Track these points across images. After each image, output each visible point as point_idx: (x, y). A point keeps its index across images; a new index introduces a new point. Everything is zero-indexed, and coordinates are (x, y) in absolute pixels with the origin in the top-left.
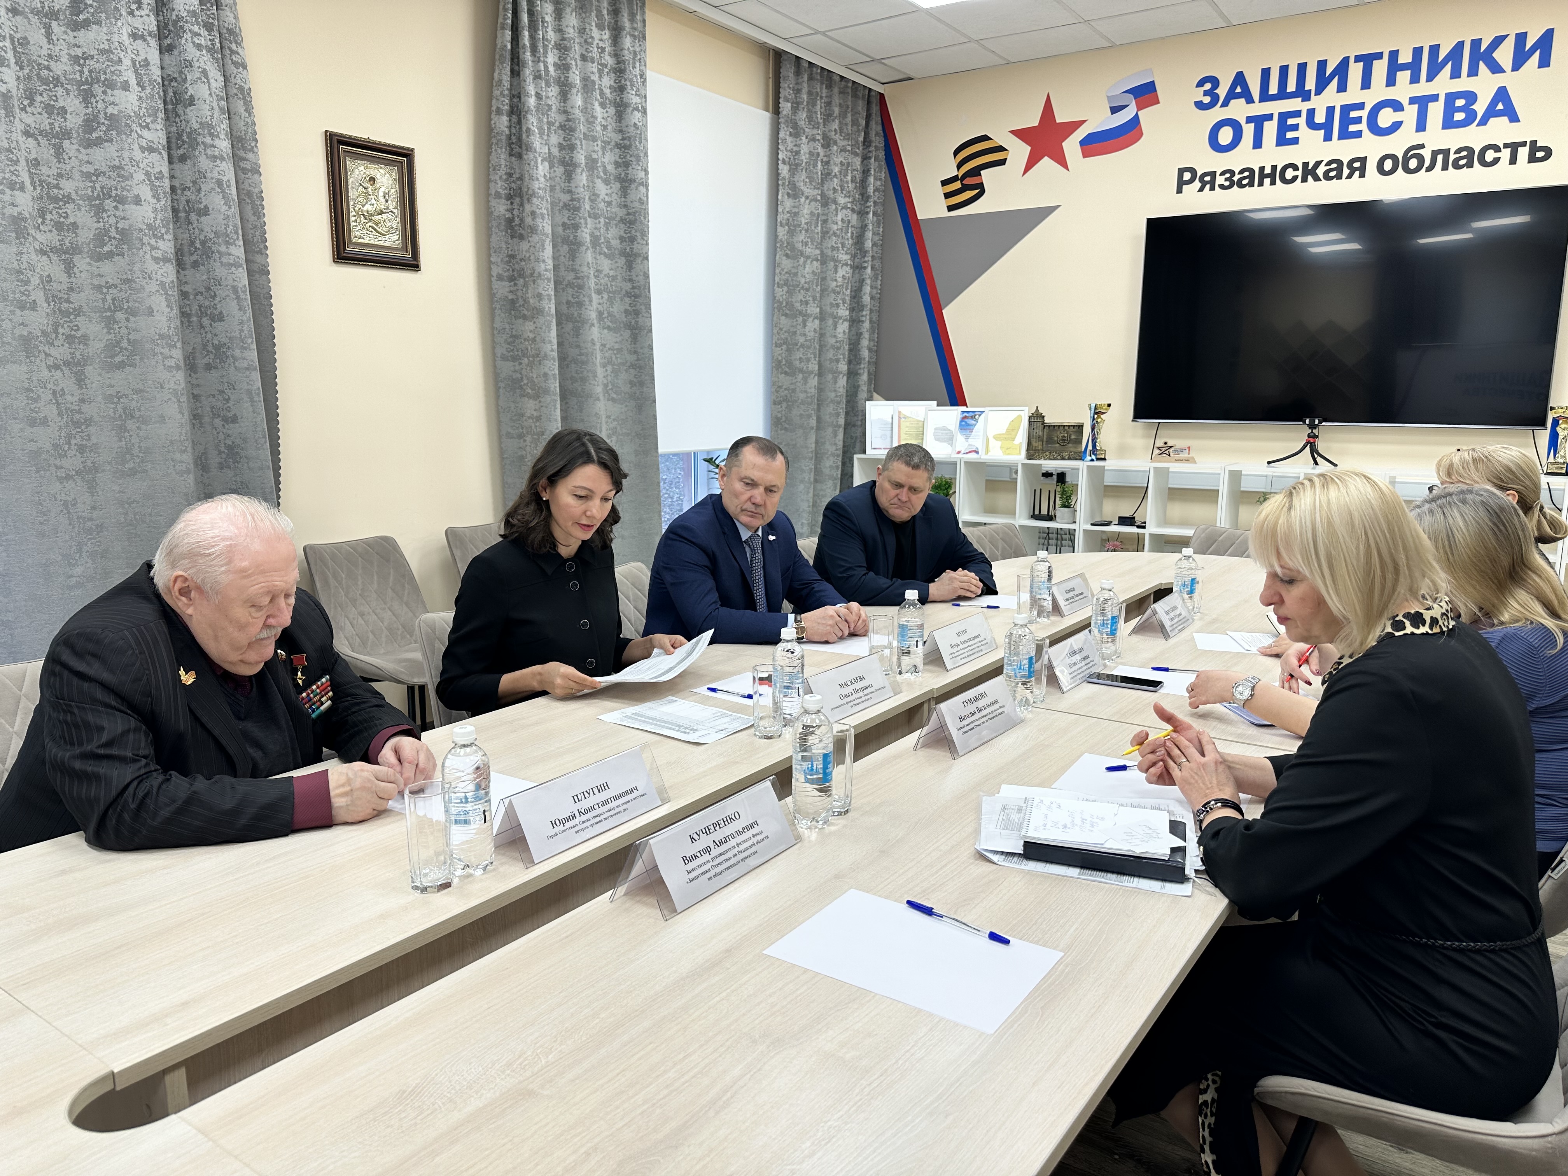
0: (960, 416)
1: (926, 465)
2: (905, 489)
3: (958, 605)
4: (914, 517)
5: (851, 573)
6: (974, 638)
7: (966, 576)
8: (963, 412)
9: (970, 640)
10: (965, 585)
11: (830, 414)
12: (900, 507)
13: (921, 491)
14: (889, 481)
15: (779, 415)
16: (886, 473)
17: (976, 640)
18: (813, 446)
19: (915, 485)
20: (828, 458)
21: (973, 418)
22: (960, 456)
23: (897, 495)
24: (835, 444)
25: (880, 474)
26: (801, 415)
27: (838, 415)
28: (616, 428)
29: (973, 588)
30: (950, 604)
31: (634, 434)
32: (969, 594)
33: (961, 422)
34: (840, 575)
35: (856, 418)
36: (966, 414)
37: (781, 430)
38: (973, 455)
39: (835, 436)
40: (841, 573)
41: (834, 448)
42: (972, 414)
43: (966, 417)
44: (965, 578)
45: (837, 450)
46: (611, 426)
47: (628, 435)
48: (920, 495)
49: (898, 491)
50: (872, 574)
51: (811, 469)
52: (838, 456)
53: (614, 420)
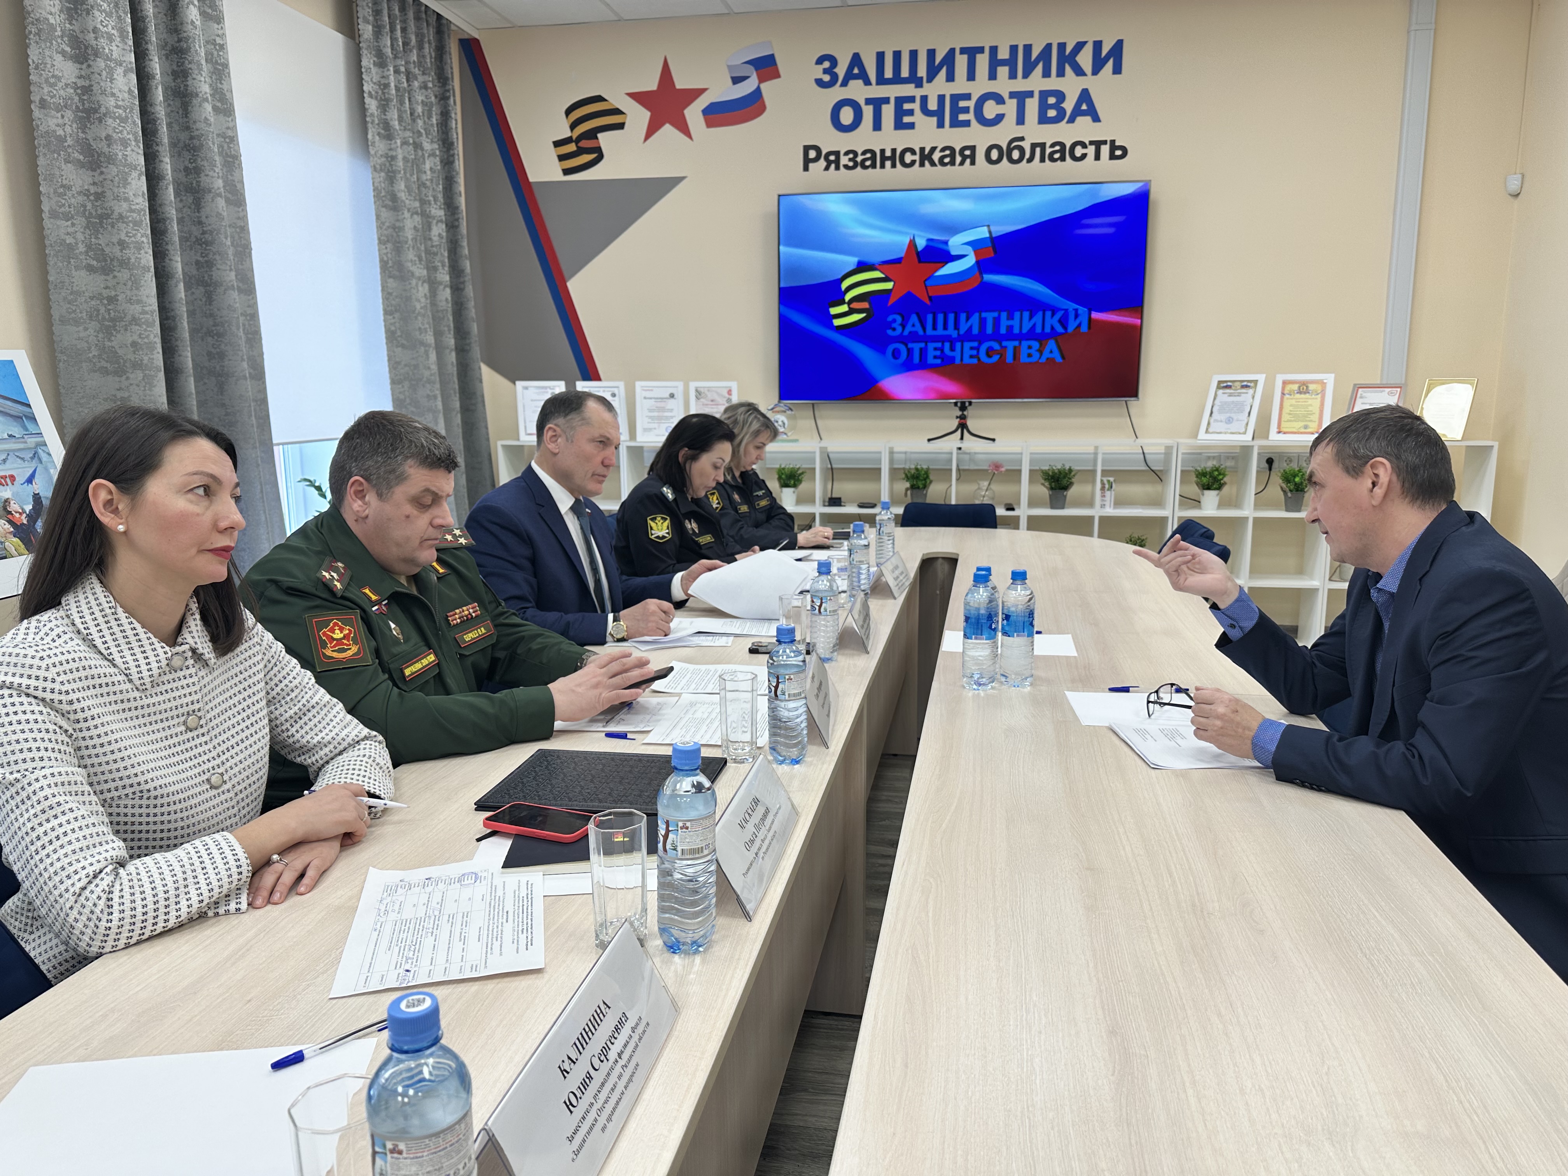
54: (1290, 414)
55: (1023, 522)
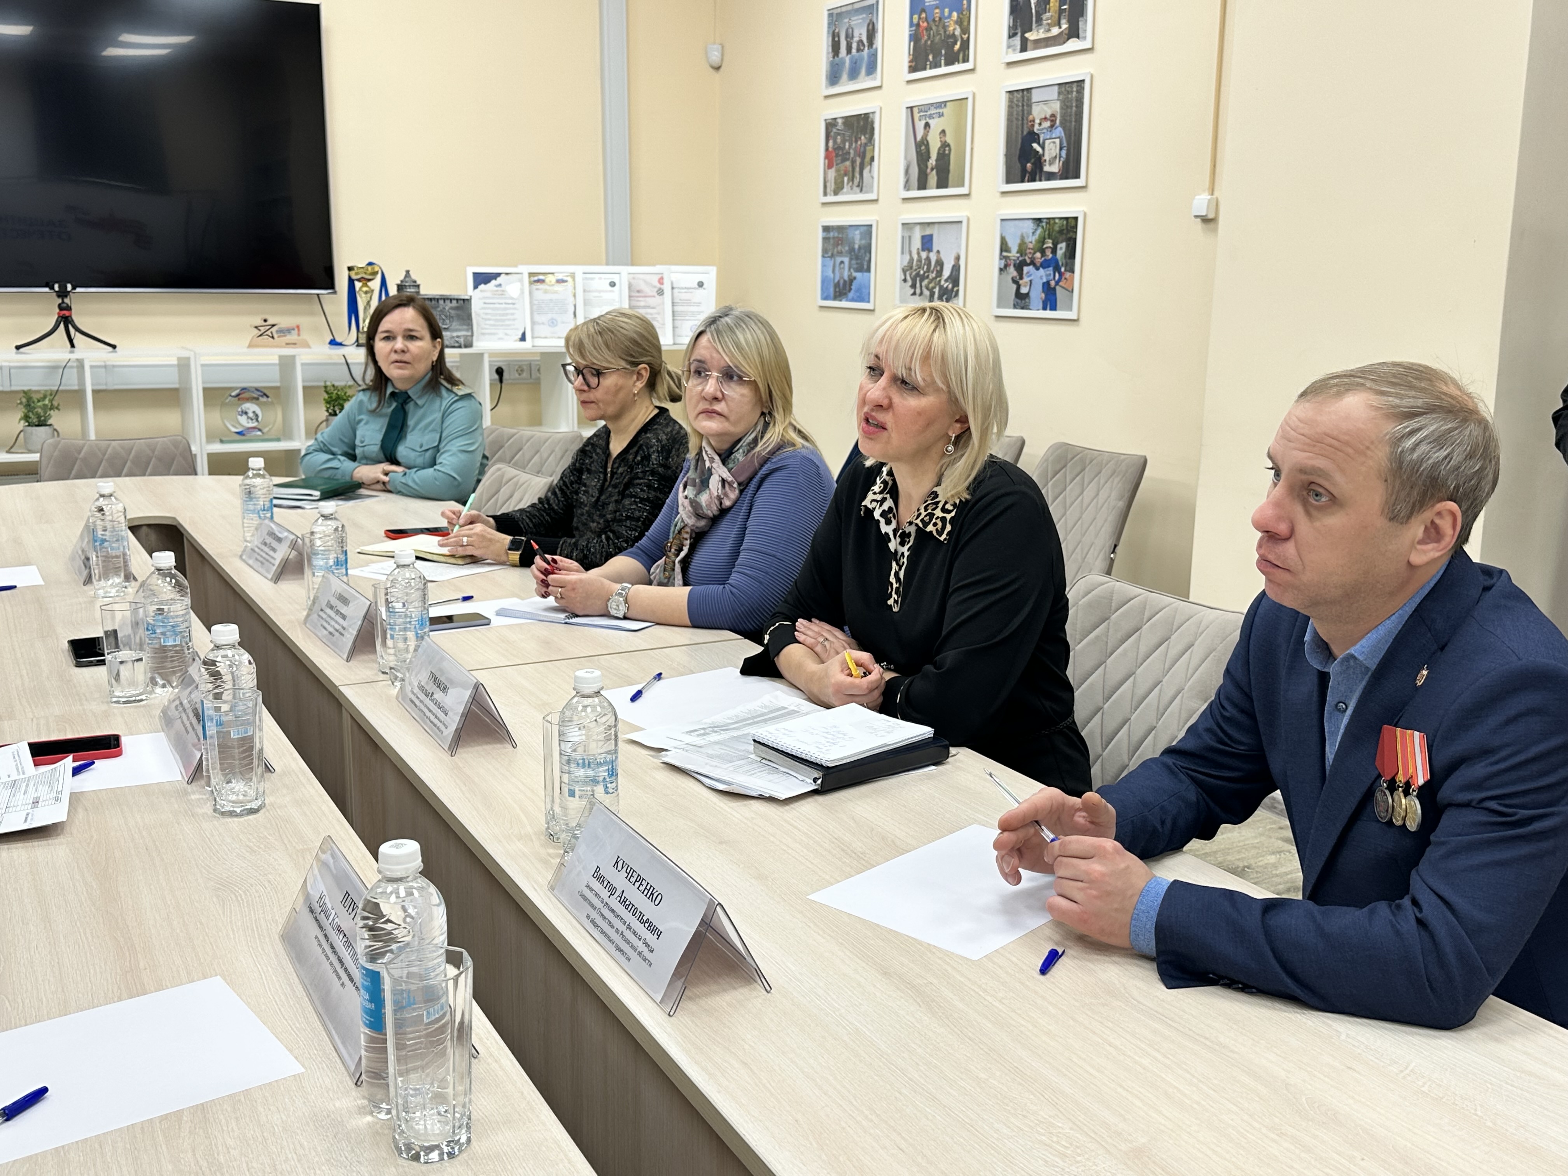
55: (202, 464)
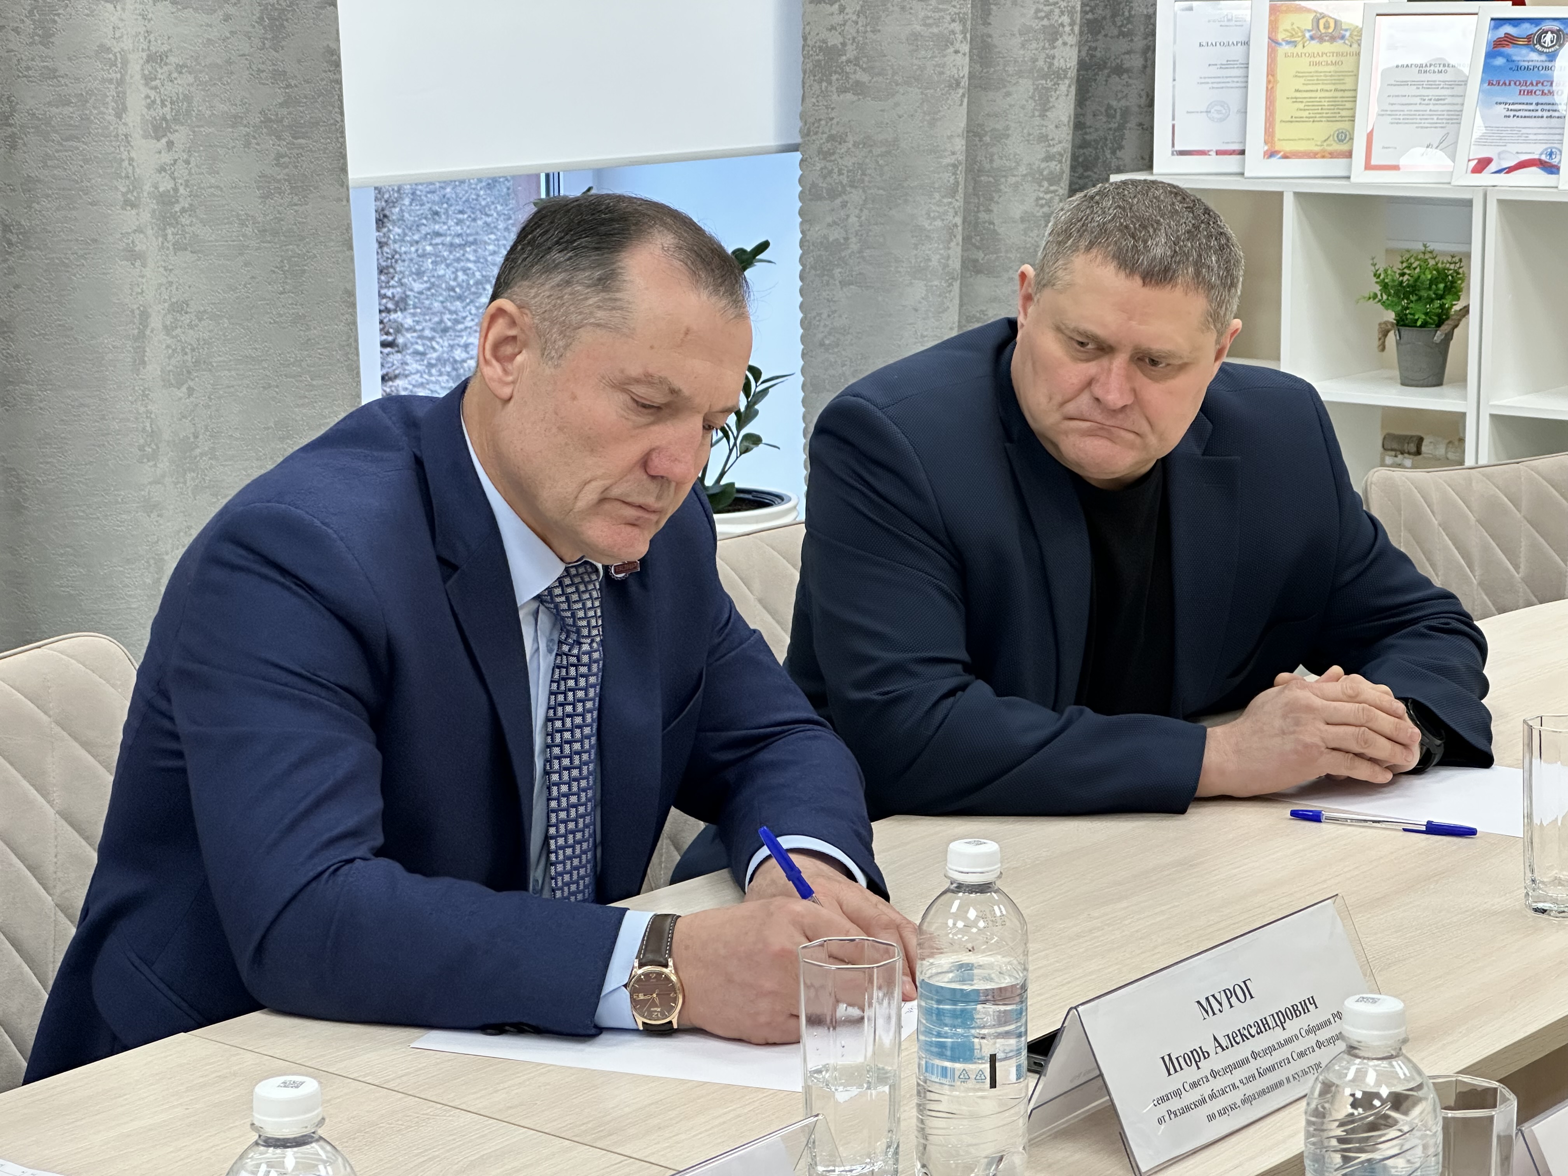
0: (1485, 36)
1: (1198, 265)
2: (1119, 362)
3: (1315, 817)
4: (1164, 464)
5: (899, 686)
6: (1282, 1018)
7: (1353, 698)
8: (1498, 22)
9: (1263, 1026)
10: (1345, 736)
11: (1025, 31)
12: (1100, 431)
13: (1183, 367)
14: (1058, 329)
15: (834, 40)
16: (1047, 295)
17: (1293, 1026)
18: (960, 144)
19: (1157, 346)
20: (1016, 187)
21: (1533, 42)
22: (1486, 178)
23: (1089, 383)
24: (1044, 138)
25: (1028, 298)
26: (915, 37)
27: (1053, 35)
28: (188, 98)
29: (1383, 749)
30: (1283, 811)
31: (257, 119)
32: (1363, 771)
33: (1490, 55)
34: (857, 695)
35: (1122, 45)
36: (1508, 29)
37: (842, 90)
38: (1533, 177)
39: (1044, 108)
40: (860, 685)
41: (1040, 151)
42: (1533, 29)
43: (1509, 40)
44: (1348, 708)
45: (1049, 158)
46: (169, 89)
47: (235, 120)
48: (1181, 382)
49: (1091, 368)
50: (981, 689)
51: (950, 230)
52: (1053, 179)
53: (180, 68)
54: (1296, 100)
